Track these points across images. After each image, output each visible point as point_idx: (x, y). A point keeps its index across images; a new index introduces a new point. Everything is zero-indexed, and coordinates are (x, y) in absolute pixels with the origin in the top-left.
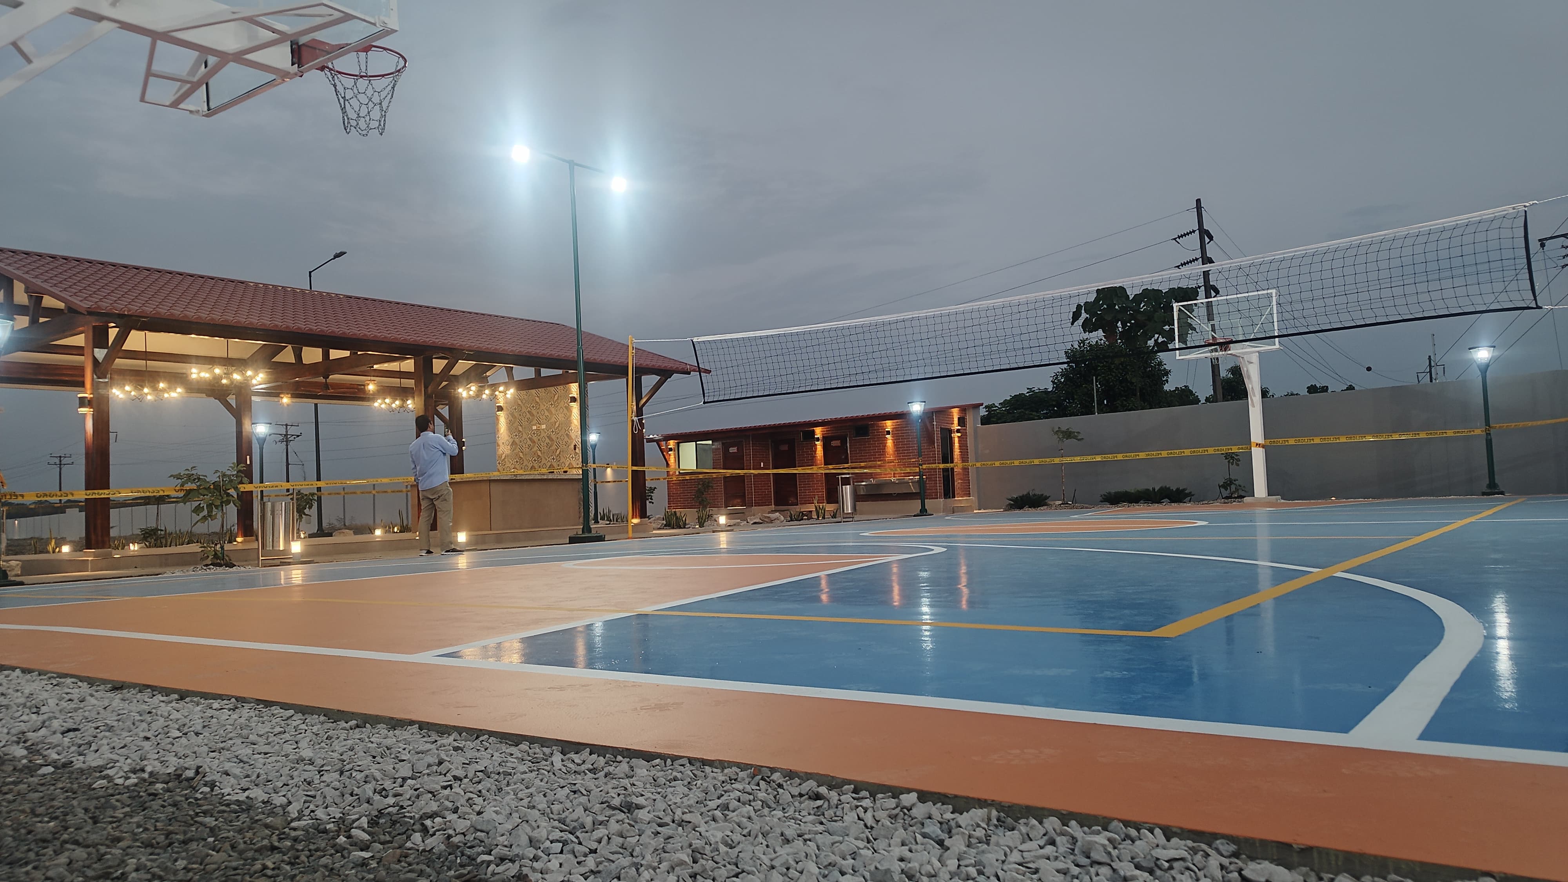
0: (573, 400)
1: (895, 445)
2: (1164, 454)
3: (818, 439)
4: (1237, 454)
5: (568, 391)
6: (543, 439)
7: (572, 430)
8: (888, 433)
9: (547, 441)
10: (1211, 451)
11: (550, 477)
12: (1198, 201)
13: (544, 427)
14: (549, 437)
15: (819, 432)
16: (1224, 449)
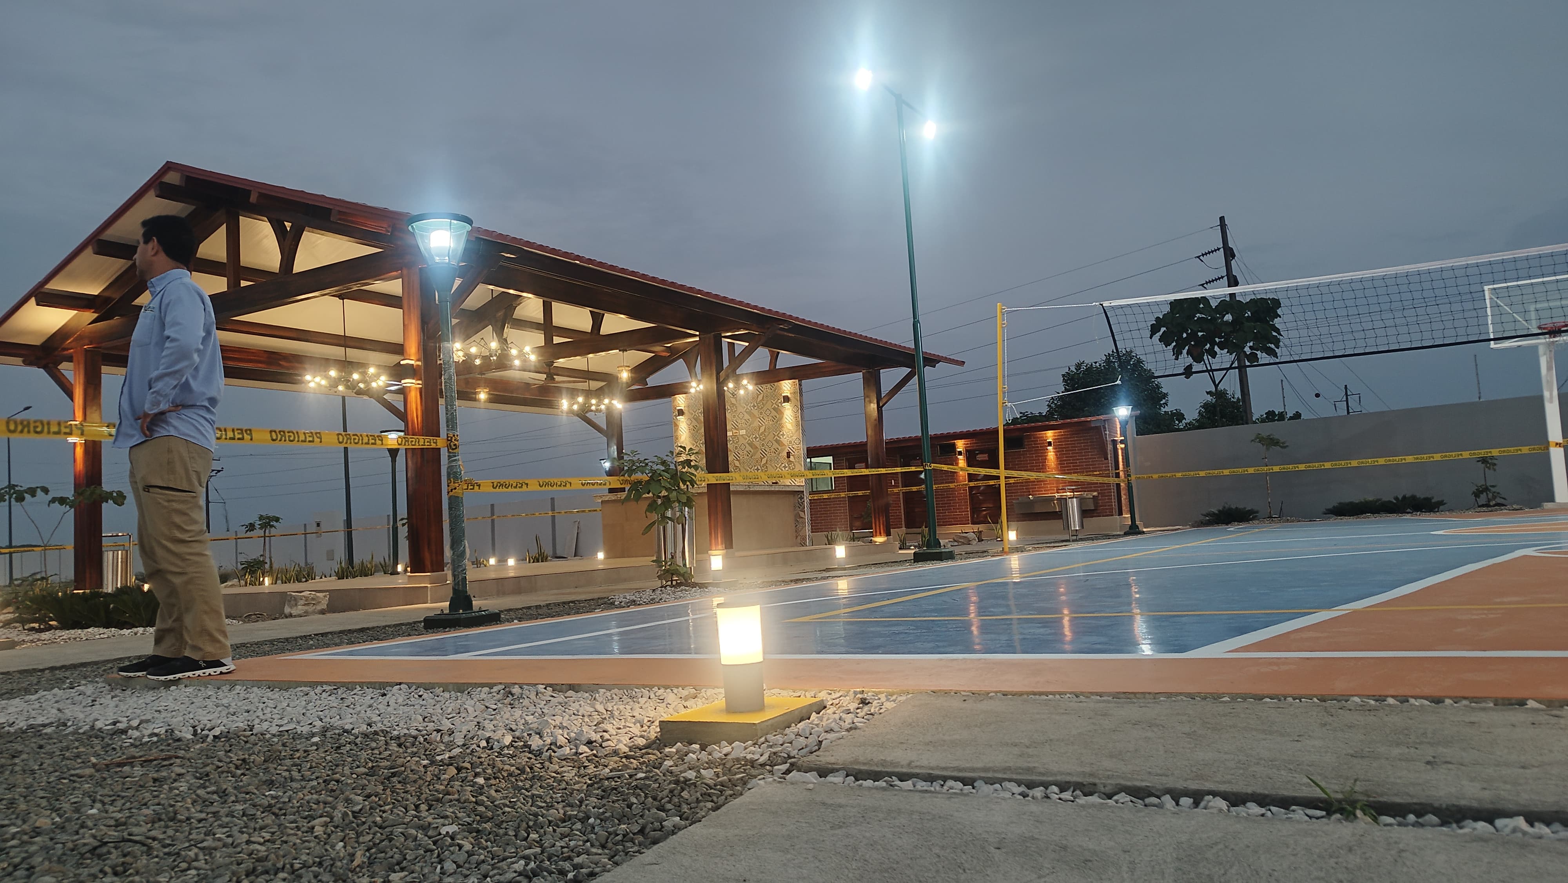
0: (786, 399)
1: (1058, 458)
2: (1437, 457)
3: (960, 453)
4: (1492, 458)
5: (778, 390)
6: (743, 447)
7: (783, 435)
8: (1050, 444)
9: (749, 448)
10: (1466, 455)
11: (777, 488)
12: (1222, 219)
13: (743, 432)
14: (751, 445)
15: (960, 445)
16: (1482, 453)
